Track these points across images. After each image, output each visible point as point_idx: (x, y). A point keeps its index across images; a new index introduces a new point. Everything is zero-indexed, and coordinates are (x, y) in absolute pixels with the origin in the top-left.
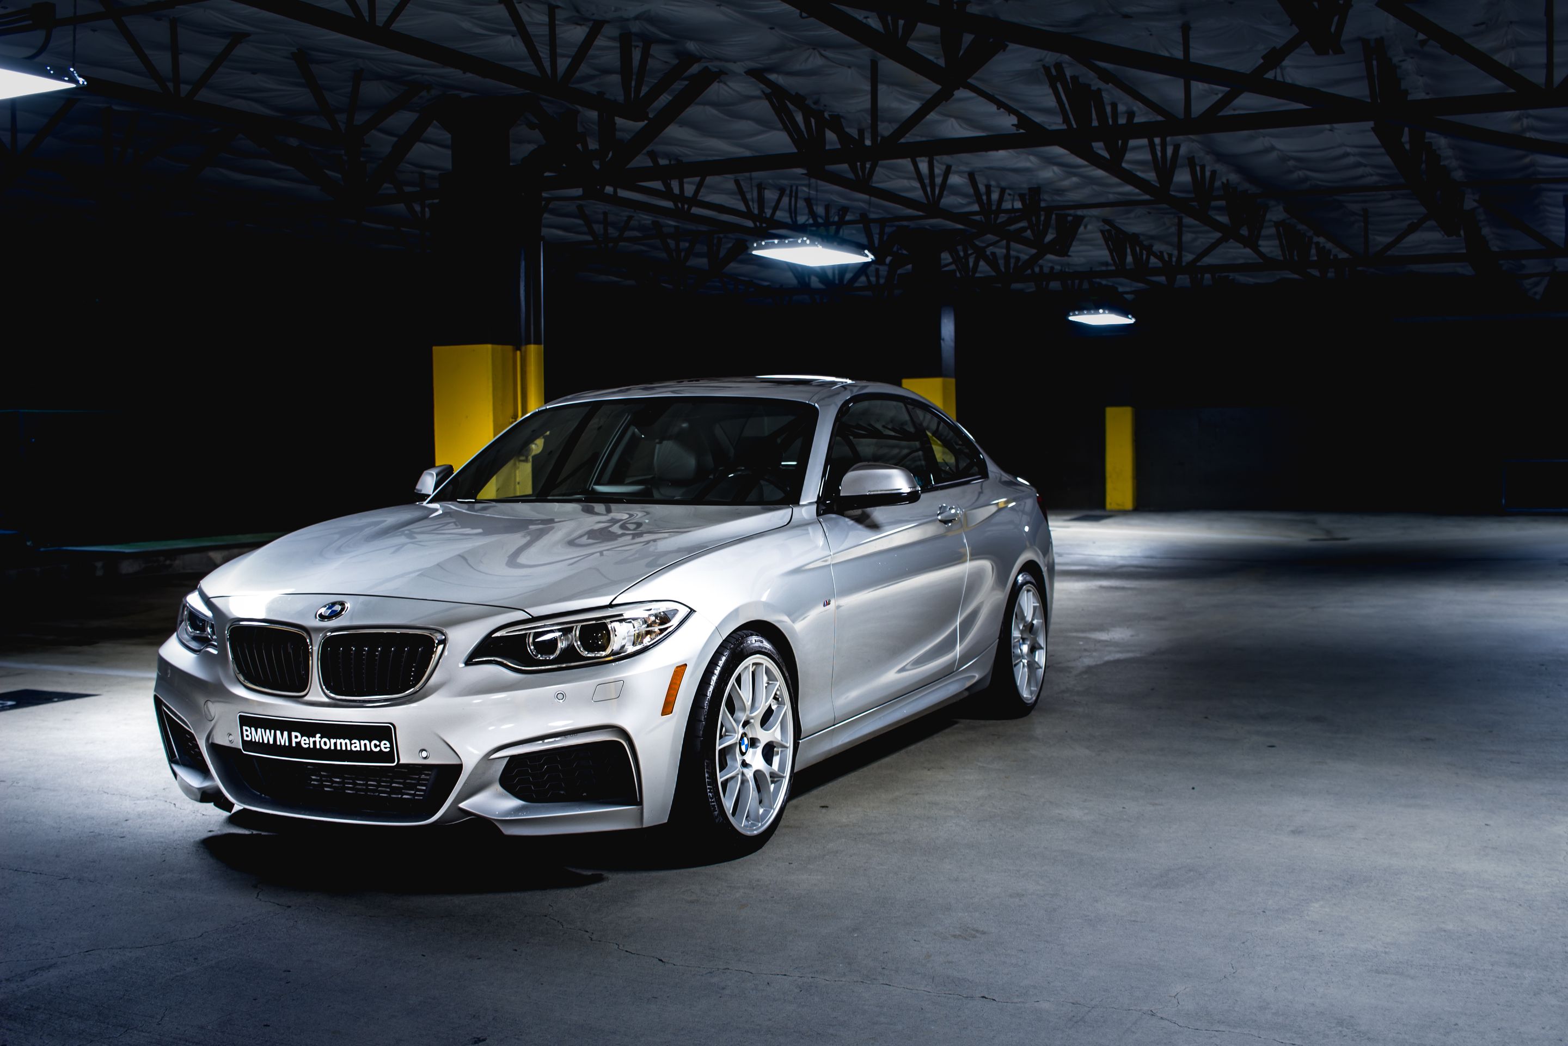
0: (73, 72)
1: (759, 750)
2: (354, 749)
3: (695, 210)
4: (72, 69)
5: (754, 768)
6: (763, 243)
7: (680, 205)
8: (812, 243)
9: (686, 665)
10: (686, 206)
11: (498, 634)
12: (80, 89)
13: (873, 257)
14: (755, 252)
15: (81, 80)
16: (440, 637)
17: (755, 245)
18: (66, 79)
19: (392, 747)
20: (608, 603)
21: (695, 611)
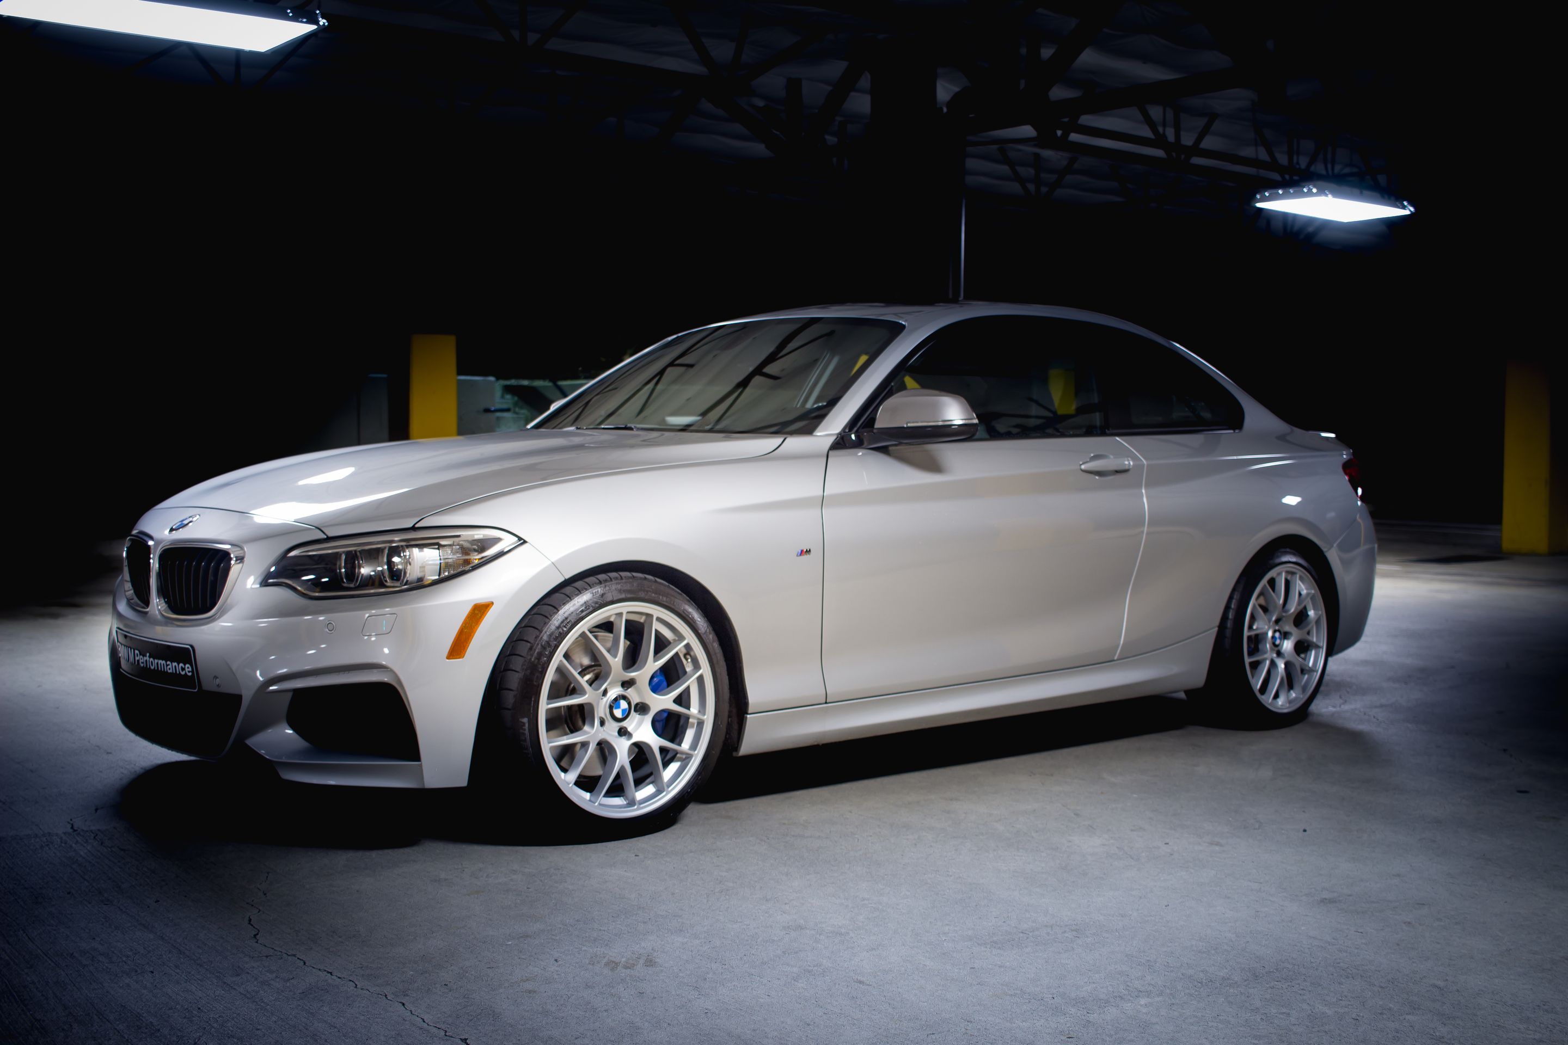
0: (317, 14)
1: (648, 719)
2: (169, 671)
3: (1196, 160)
4: (318, 12)
5: (636, 738)
6: (1267, 194)
7: (1174, 154)
8: (1321, 192)
9: (492, 603)
10: (1183, 157)
11: (292, 554)
12: (322, 30)
13: (1412, 209)
14: (1259, 205)
15: (322, 22)
16: (239, 553)
17: (1258, 196)
18: (305, 20)
19: (192, 671)
20: (411, 525)
21: (525, 542)
